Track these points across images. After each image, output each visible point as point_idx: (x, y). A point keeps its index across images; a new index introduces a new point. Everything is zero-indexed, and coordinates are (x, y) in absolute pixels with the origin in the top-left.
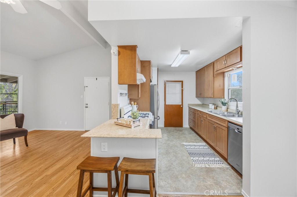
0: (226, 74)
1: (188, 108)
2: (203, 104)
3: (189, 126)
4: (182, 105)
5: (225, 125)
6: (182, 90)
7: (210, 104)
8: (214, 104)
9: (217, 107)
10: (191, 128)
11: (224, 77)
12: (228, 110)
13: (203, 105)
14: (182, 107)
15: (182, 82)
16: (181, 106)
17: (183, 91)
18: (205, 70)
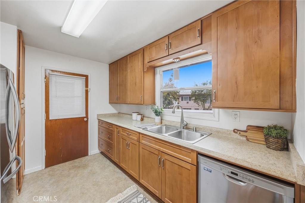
0: (158, 70)
1: (97, 120)
2: (119, 113)
3: (99, 150)
4: (87, 117)
5: (189, 160)
6: (87, 92)
7: (133, 114)
8: (139, 114)
9: (143, 117)
10: (102, 153)
11: (154, 74)
12: (162, 121)
13: (119, 115)
14: (87, 121)
15: (87, 77)
16: (85, 119)
17: (89, 93)
18: (127, 61)
